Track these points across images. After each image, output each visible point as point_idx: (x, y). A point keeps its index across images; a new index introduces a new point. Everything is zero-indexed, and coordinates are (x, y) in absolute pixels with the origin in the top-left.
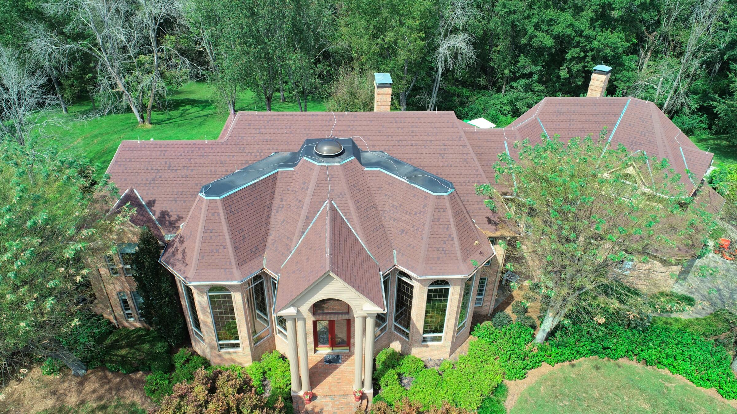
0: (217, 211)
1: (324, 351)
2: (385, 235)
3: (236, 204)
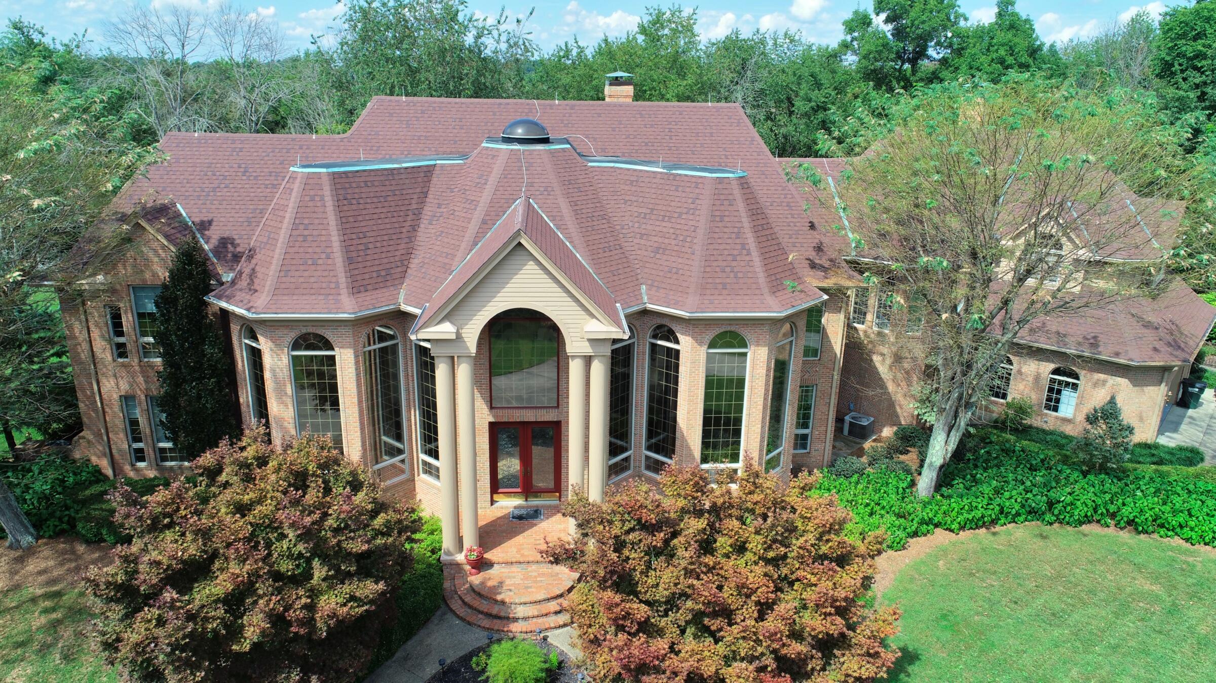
0: (320, 193)
1: (509, 504)
2: (625, 260)
3: (357, 190)
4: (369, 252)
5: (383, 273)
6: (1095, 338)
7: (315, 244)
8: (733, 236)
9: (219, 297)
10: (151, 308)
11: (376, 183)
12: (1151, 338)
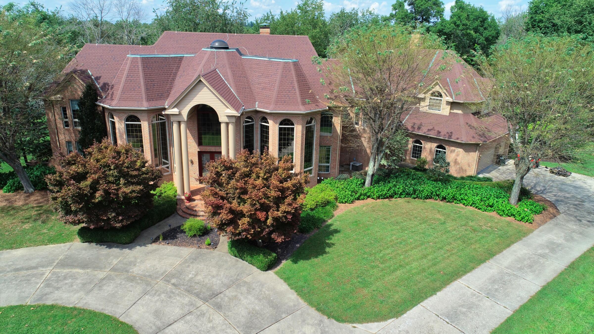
0: (137, 64)
2: (251, 92)
3: (151, 64)
4: (155, 87)
5: (160, 95)
6: (451, 133)
7: (135, 83)
8: (290, 83)
9: (100, 102)
10: (77, 108)
11: (159, 62)
12: (472, 132)
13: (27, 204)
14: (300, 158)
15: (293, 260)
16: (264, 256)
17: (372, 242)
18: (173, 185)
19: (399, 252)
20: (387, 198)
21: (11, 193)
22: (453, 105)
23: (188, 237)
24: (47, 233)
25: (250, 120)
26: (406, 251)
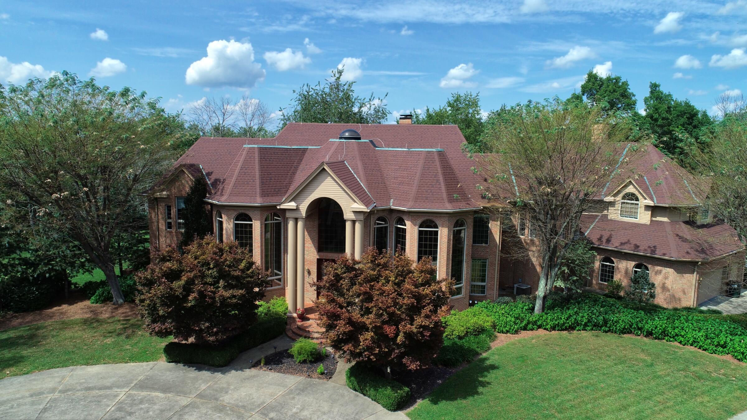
0: (254, 155)
2: (385, 188)
4: (271, 181)
6: (655, 247)
7: (249, 176)
9: (209, 199)
10: (183, 206)
11: (279, 153)
12: (686, 247)
13: (113, 317)
14: (445, 270)
15: (433, 399)
16: (393, 390)
17: (545, 383)
18: (285, 301)
19: (585, 399)
20: (566, 329)
21: (98, 304)
22: (655, 210)
23: (297, 363)
24: (129, 349)
25: (384, 223)
26: (595, 399)
